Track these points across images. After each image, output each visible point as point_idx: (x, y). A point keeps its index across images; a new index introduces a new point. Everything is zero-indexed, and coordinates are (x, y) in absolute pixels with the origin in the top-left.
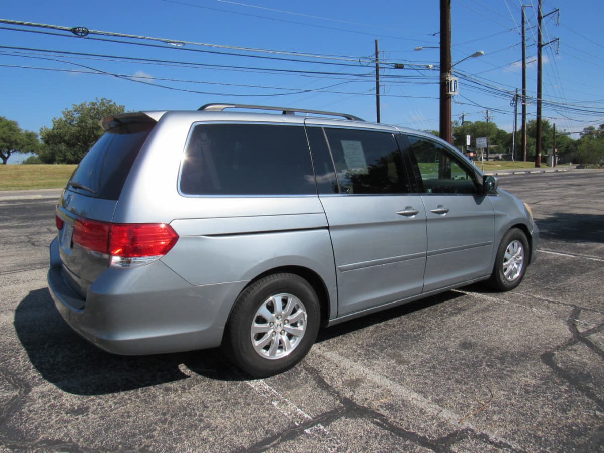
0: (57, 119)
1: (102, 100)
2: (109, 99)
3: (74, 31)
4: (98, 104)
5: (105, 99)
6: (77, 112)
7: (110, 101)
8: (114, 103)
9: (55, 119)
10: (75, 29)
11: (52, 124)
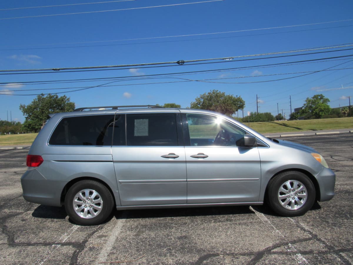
0: (193, 103)
1: (213, 91)
2: (216, 90)
3: (178, 63)
4: (211, 93)
5: (215, 90)
6: (202, 98)
7: (217, 91)
8: (220, 92)
9: (192, 103)
10: (178, 62)
11: (190, 105)
